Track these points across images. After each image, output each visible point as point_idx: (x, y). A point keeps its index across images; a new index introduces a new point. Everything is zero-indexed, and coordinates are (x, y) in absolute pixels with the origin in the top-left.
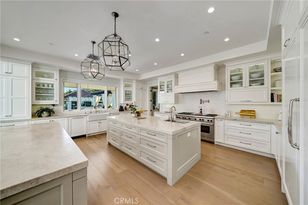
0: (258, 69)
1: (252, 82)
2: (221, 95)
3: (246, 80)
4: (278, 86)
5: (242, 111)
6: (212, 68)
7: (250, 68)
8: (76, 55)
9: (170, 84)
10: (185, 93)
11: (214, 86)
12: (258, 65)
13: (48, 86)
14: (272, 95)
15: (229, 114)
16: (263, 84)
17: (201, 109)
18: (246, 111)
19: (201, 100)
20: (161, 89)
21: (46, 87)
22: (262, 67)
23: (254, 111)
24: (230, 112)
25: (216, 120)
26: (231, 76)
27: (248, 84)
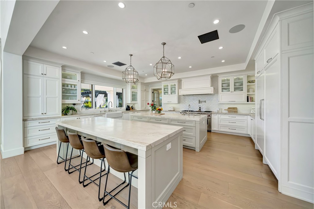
0: (239, 80)
1: (235, 89)
2: (214, 97)
3: (232, 87)
4: (251, 91)
5: (229, 108)
6: (209, 78)
7: (235, 80)
8: (105, 61)
9: (173, 88)
10: (186, 95)
11: (211, 91)
12: (239, 78)
13: (71, 87)
14: (248, 97)
15: (220, 110)
16: (242, 90)
17: (200, 108)
18: (231, 108)
19: (199, 100)
20: (165, 92)
21: (69, 87)
22: (242, 79)
23: (236, 108)
24: (221, 109)
25: (212, 114)
26: (222, 84)
27: (233, 90)
